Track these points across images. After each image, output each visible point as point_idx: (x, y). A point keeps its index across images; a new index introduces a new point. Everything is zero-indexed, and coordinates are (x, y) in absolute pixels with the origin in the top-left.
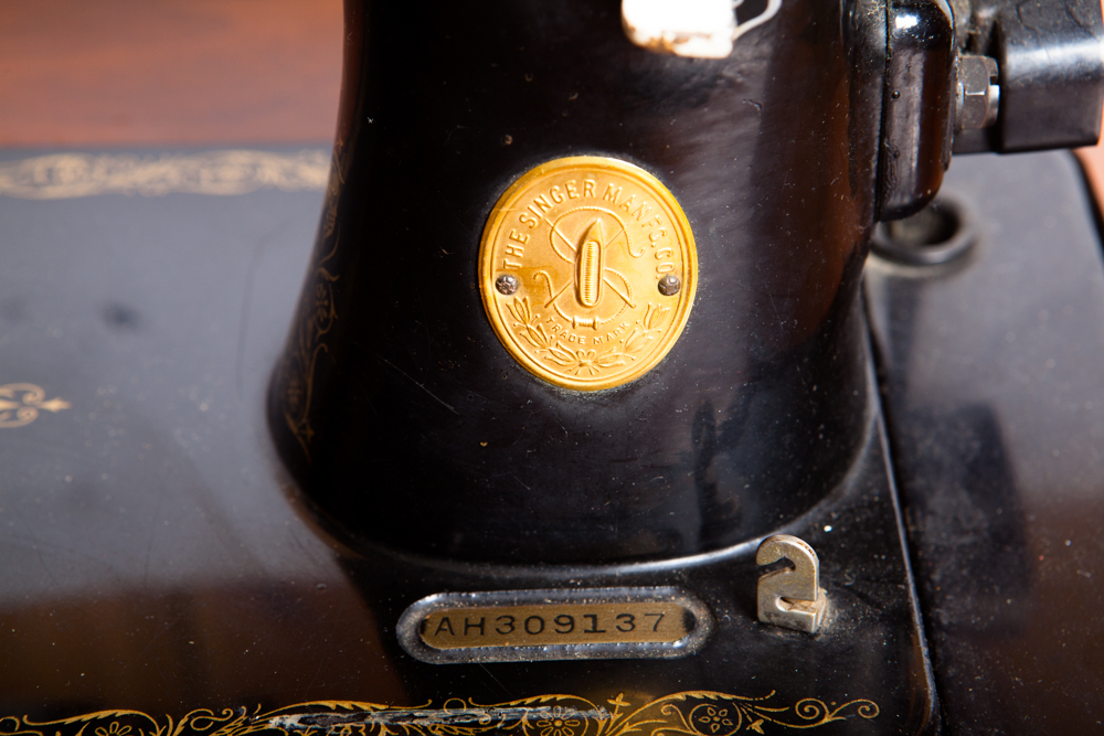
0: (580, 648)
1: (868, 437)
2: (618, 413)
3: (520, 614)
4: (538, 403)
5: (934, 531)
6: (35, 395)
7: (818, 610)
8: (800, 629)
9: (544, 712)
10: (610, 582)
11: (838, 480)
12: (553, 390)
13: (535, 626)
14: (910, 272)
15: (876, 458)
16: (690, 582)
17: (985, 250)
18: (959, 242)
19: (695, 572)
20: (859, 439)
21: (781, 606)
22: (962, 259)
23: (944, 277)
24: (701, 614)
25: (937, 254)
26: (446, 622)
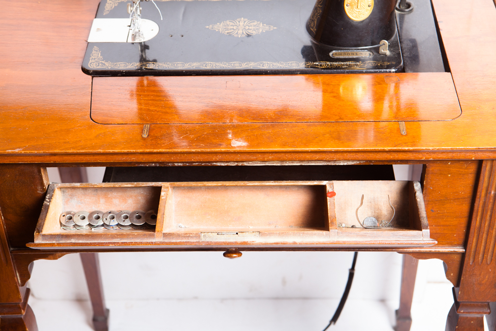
0: (355, 57)
1: (395, 33)
2: (361, 24)
3: (346, 53)
4: (350, 23)
5: (404, 46)
6: (272, 27)
7: (388, 53)
8: (385, 55)
9: (351, 63)
10: (358, 49)
11: (391, 38)
12: (353, 21)
13: (348, 54)
14: (403, 13)
15: (396, 36)
16: (369, 50)
17: (414, 10)
18: (411, 8)
19: (370, 48)
20: (394, 34)
21: (383, 51)
22: (411, 11)
23: (408, 14)
24: (371, 53)
25: (407, 10)
26: (336, 54)
